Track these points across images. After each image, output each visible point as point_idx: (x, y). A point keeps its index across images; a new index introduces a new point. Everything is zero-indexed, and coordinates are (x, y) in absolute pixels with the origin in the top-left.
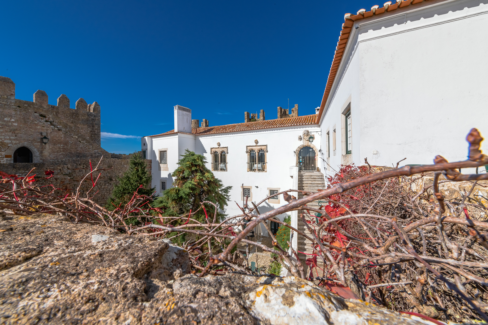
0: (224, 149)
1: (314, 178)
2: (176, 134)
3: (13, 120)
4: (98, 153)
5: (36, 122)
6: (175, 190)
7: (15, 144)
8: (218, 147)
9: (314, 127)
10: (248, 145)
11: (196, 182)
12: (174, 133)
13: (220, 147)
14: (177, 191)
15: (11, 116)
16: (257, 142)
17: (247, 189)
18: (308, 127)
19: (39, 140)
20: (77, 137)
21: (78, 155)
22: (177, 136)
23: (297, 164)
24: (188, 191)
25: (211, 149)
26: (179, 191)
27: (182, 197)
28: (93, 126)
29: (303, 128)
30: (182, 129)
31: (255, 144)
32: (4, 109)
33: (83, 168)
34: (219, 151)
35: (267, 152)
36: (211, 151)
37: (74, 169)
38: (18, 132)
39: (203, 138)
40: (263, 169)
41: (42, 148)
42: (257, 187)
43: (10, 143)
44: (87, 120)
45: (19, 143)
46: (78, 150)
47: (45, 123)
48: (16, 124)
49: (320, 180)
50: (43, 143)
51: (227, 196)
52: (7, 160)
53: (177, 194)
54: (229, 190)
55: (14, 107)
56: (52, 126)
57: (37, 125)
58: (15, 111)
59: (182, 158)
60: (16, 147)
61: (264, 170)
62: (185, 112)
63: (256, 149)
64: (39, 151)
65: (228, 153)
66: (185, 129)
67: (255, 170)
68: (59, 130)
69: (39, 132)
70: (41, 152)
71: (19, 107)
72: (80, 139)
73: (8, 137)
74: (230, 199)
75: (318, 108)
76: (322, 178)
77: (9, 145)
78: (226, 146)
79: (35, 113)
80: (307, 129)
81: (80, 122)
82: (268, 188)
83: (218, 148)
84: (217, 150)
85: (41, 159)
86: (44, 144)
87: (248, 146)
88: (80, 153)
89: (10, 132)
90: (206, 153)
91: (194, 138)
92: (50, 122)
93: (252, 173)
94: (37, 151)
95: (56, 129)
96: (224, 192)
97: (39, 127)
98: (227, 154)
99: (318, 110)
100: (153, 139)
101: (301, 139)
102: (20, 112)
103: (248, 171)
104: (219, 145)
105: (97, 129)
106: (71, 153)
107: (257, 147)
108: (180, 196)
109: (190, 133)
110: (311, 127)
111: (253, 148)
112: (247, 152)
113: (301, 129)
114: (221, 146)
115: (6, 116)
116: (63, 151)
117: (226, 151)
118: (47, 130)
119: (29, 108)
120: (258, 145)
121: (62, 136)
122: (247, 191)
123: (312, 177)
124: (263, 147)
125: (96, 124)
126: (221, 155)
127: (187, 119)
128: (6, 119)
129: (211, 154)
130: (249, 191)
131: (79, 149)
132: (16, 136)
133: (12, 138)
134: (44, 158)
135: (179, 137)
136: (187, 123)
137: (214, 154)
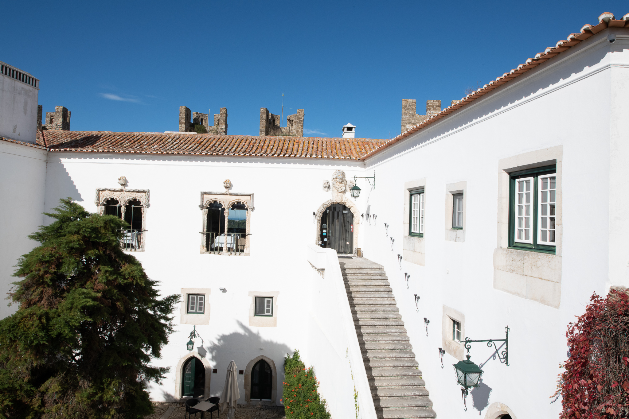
0: (138, 196)
1: (368, 274)
6: (35, 318)
8: (120, 187)
9: (355, 166)
10: (207, 191)
11: (98, 291)
13: (127, 188)
14: (44, 321)
16: (228, 186)
17: (197, 295)
18: (344, 165)
23: (317, 240)
24: (77, 318)
25: (99, 191)
26: (49, 319)
27: (59, 335)
29: (333, 165)
31: (224, 190)
34: (123, 199)
35: (253, 209)
36: (98, 198)
39: (72, 160)
40: (239, 249)
42: (224, 290)
49: (379, 277)
51: (167, 319)
53: (45, 328)
54: (172, 305)
59: (51, 221)
61: (242, 251)
62: (20, 85)
63: (226, 201)
65: (148, 205)
66: (17, 132)
67: (221, 249)
74: (174, 328)
75: (349, 125)
76: (380, 274)
78: (145, 189)
80: (342, 168)
82: (250, 293)
83: (122, 191)
84: (116, 196)
87: (205, 193)
90: (83, 200)
91: (44, 158)
93: (213, 256)
96: (162, 310)
98: (144, 209)
99: (350, 129)
101: (329, 187)
103: (202, 253)
104: (124, 185)
107: (228, 196)
108: (54, 334)
109: (34, 144)
110: (350, 165)
111: (219, 199)
112: (202, 207)
113: (330, 167)
114: (130, 187)
117: (143, 200)
120: (231, 191)
122: (197, 301)
123: (364, 271)
124: (243, 199)
126: (128, 208)
127: (26, 104)
129: (98, 204)
130: (201, 299)
136: (25, 113)
137: (104, 205)
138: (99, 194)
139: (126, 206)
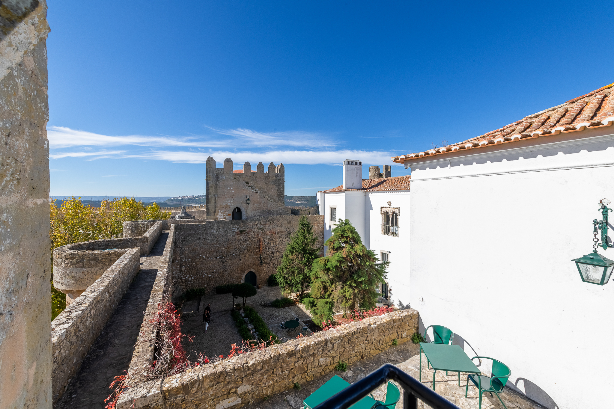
0: (396, 210)
2: (343, 191)
3: (232, 188)
4: (282, 210)
5: (244, 188)
8: (388, 206)
12: (341, 191)
13: (391, 206)
14: (326, 262)
15: (231, 186)
19: (245, 202)
20: (267, 197)
21: (268, 212)
22: (344, 194)
24: (335, 263)
25: (382, 208)
26: (328, 261)
28: (279, 186)
30: (350, 186)
32: (227, 181)
33: (271, 224)
34: (390, 211)
36: (381, 211)
37: (264, 225)
39: (373, 194)
43: (231, 205)
44: (275, 181)
45: (235, 205)
46: (268, 208)
47: (248, 188)
48: (233, 191)
51: (384, 272)
52: (229, 218)
54: (386, 267)
55: (232, 179)
56: (252, 190)
57: (244, 190)
58: (233, 181)
60: (233, 208)
62: (354, 166)
65: (399, 215)
66: (354, 185)
68: (256, 193)
69: (245, 196)
70: (246, 211)
71: (235, 178)
72: (269, 199)
73: (229, 201)
77: (230, 207)
78: (398, 207)
79: (243, 181)
81: (271, 182)
83: (389, 208)
84: (387, 210)
85: (246, 216)
86: (248, 204)
88: (269, 211)
89: (231, 197)
90: (374, 211)
91: (363, 194)
92: (251, 187)
94: (244, 210)
95: (255, 192)
96: (381, 267)
97: (245, 192)
98: (398, 217)
100: (325, 194)
102: (236, 182)
104: (390, 205)
105: (282, 188)
106: (263, 211)
109: (359, 189)
115: (228, 186)
116: (259, 209)
117: (397, 212)
118: (250, 193)
119: (240, 178)
121: (258, 197)
125: (281, 183)
126: (393, 216)
127: (357, 173)
128: (228, 188)
129: (381, 213)
131: (268, 207)
132: (233, 200)
133: (231, 201)
134: (248, 216)
135: (346, 195)
136: (357, 177)
137: (384, 214)
138: (381, 209)
139: (392, 215)
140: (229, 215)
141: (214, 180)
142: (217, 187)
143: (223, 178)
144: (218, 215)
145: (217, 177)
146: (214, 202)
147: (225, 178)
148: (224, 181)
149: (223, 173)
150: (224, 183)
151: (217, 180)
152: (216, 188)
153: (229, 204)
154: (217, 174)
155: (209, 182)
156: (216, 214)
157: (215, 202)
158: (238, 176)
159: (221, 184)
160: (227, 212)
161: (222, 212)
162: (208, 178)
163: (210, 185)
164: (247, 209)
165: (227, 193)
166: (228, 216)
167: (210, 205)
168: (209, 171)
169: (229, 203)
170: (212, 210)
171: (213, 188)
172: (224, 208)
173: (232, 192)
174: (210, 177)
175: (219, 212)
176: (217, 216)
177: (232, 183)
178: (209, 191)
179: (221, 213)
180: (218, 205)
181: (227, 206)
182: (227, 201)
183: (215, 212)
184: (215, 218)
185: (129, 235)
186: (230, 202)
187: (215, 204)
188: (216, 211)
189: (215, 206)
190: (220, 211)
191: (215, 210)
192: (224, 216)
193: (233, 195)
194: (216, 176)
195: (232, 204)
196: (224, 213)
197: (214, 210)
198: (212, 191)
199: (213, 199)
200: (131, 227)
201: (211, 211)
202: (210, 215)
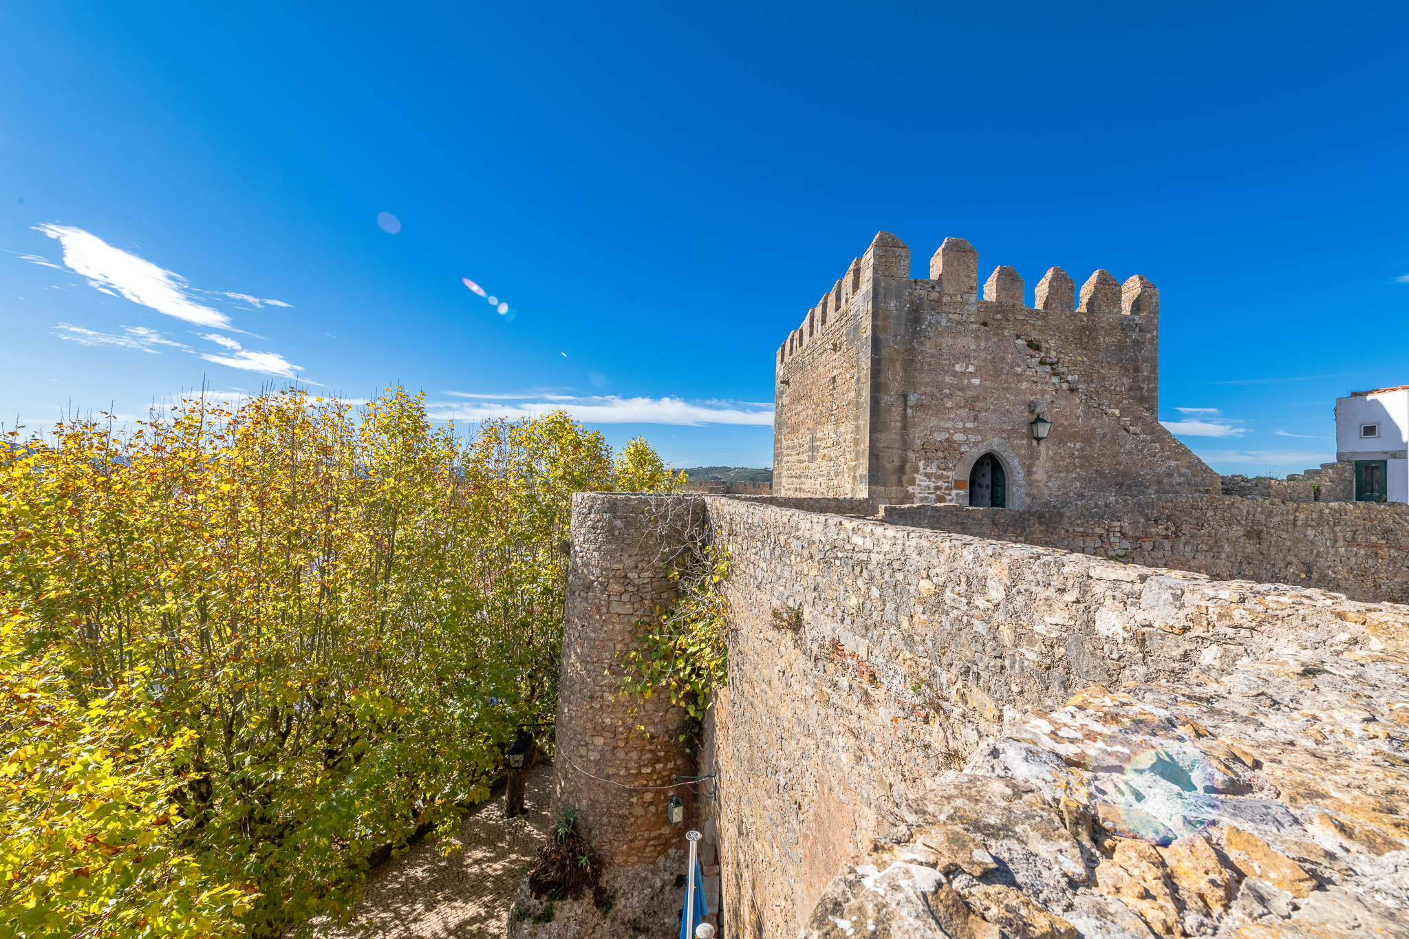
3: (971, 369)
5: (1019, 370)
7: (975, 444)
15: (967, 358)
19: (1025, 430)
20: (1117, 412)
21: (1120, 479)
32: (954, 337)
33: (1166, 537)
37: (1138, 538)
38: (981, 405)
41: (1031, 458)
43: (966, 442)
45: (982, 441)
46: (1119, 463)
47: (1039, 369)
48: (976, 381)
50: (1035, 438)
52: (957, 495)
55: (975, 326)
56: (1055, 380)
57: (1020, 377)
58: (977, 338)
60: (975, 454)
64: (1023, 465)
68: (1072, 390)
69: (1024, 402)
70: (1029, 472)
71: (985, 324)
72: (1126, 420)
73: (960, 425)
77: (962, 450)
79: (1018, 337)
85: (1028, 495)
86: (1035, 443)
88: (1125, 475)
89: (965, 407)
92: (1051, 364)
94: (1020, 469)
95: (1065, 386)
97: (1024, 385)
102: (987, 339)
105: (1148, 379)
106: (1100, 473)
115: (957, 360)
116: (1082, 467)
118: (1043, 392)
119: (1004, 323)
121: (1079, 412)
125: (1145, 360)
128: (958, 368)
131: (1123, 457)
132: (976, 418)
133: (969, 425)
134: (1036, 492)
140: (958, 485)
141: (902, 331)
142: (912, 361)
143: (938, 322)
144: (912, 482)
145: (915, 315)
146: (899, 425)
147: (944, 322)
148: (940, 334)
149: (939, 301)
150: (938, 347)
151: (915, 332)
152: (909, 364)
153: (959, 437)
154: (912, 303)
155: (882, 336)
156: (905, 478)
157: (904, 427)
158: (999, 316)
159: (928, 347)
160: (950, 474)
161: (929, 470)
162: (880, 323)
163: (885, 352)
164: (1032, 465)
165: (951, 386)
166: (954, 492)
167: (886, 438)
168: (882, 291)
169: (957, 431)
170: (891, 461)
171: (898, 365)
172: (940, 454)
173: (970, 384)
174: (885, 319)
175: (917, 471)
176: (910, 489)
177: (973, 347)
178: (882, 379)
179: (927, 475)
180: (918, 436)
181: (950, 447)
182: (950, 425)
183: (901, 469)
184: (901, 495)
185: (598, 549)
186: (965, 431)
187: (902, 436)
188: (908, 466)
189: (905, 445)
190: (921, 465)
191: (904, 461)
192: (937, 488)
193: (976, 399)
194: (909, 313)
195: (972, 438)
196: (939, 477)
197: (897, 463)
198: (894, 378)
199: (896, 412)
200: (607, 516)
201: (889, 466)
202: (884, 485)
